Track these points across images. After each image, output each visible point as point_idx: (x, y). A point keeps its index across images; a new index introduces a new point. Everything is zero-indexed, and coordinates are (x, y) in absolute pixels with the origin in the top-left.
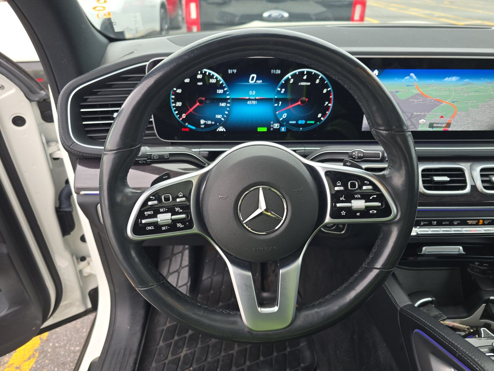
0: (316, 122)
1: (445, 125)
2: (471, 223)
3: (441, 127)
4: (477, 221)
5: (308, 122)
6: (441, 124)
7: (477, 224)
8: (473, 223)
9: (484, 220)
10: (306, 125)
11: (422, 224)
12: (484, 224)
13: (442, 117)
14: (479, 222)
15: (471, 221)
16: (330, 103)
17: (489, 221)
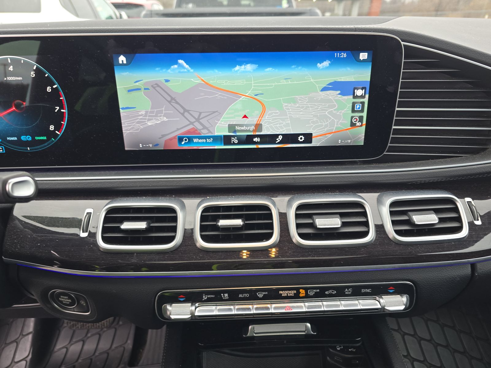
0: (49, 139)
1: (253, 128)
2: (286, 295)
3: (249, 131)
4: (295, 292)
5: (37, 138)
6: (247, 125)
7: (296, 297)
8: (289, 295)
9: (306, 289)
10: (33, 143)
11: (205, 298)
12: (307, 296)
13: (245, 117)
14: (298, 293)
15: (287, 292)
16: (62, 107)
17: (315, 291)
